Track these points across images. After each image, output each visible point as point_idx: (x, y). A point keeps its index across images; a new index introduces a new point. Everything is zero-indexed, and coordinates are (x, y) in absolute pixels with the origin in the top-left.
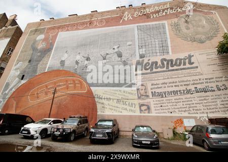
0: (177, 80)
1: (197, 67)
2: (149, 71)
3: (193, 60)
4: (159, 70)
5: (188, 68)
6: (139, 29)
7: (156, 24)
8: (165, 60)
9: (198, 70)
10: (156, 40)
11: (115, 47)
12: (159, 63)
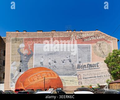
0: (92, 73)
1: (99, 68)
2: (82, 69)
3: (99, 65)
4: (86, 68)
5: (97, 68)
6: (79, 47)
7: (86, 46)
8: (89, 64)
9: (100, 69)
10: (86, 55)
11: (68, 57)
12: (86, 66)
